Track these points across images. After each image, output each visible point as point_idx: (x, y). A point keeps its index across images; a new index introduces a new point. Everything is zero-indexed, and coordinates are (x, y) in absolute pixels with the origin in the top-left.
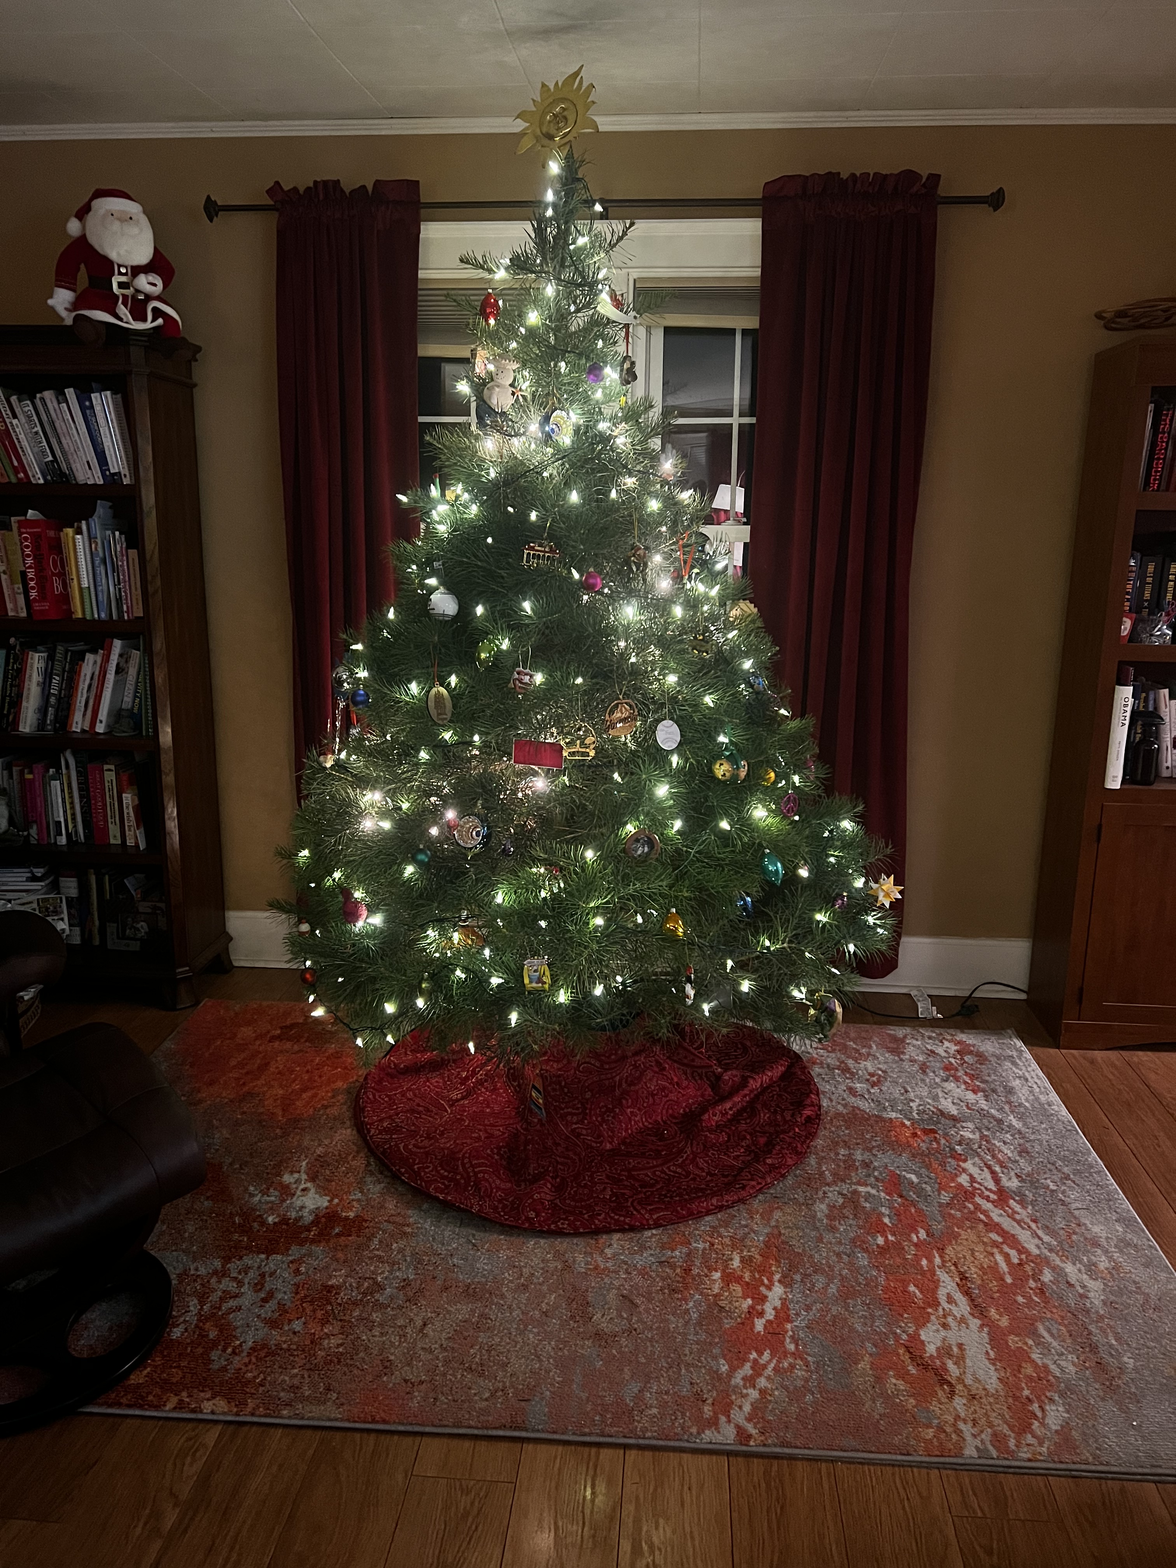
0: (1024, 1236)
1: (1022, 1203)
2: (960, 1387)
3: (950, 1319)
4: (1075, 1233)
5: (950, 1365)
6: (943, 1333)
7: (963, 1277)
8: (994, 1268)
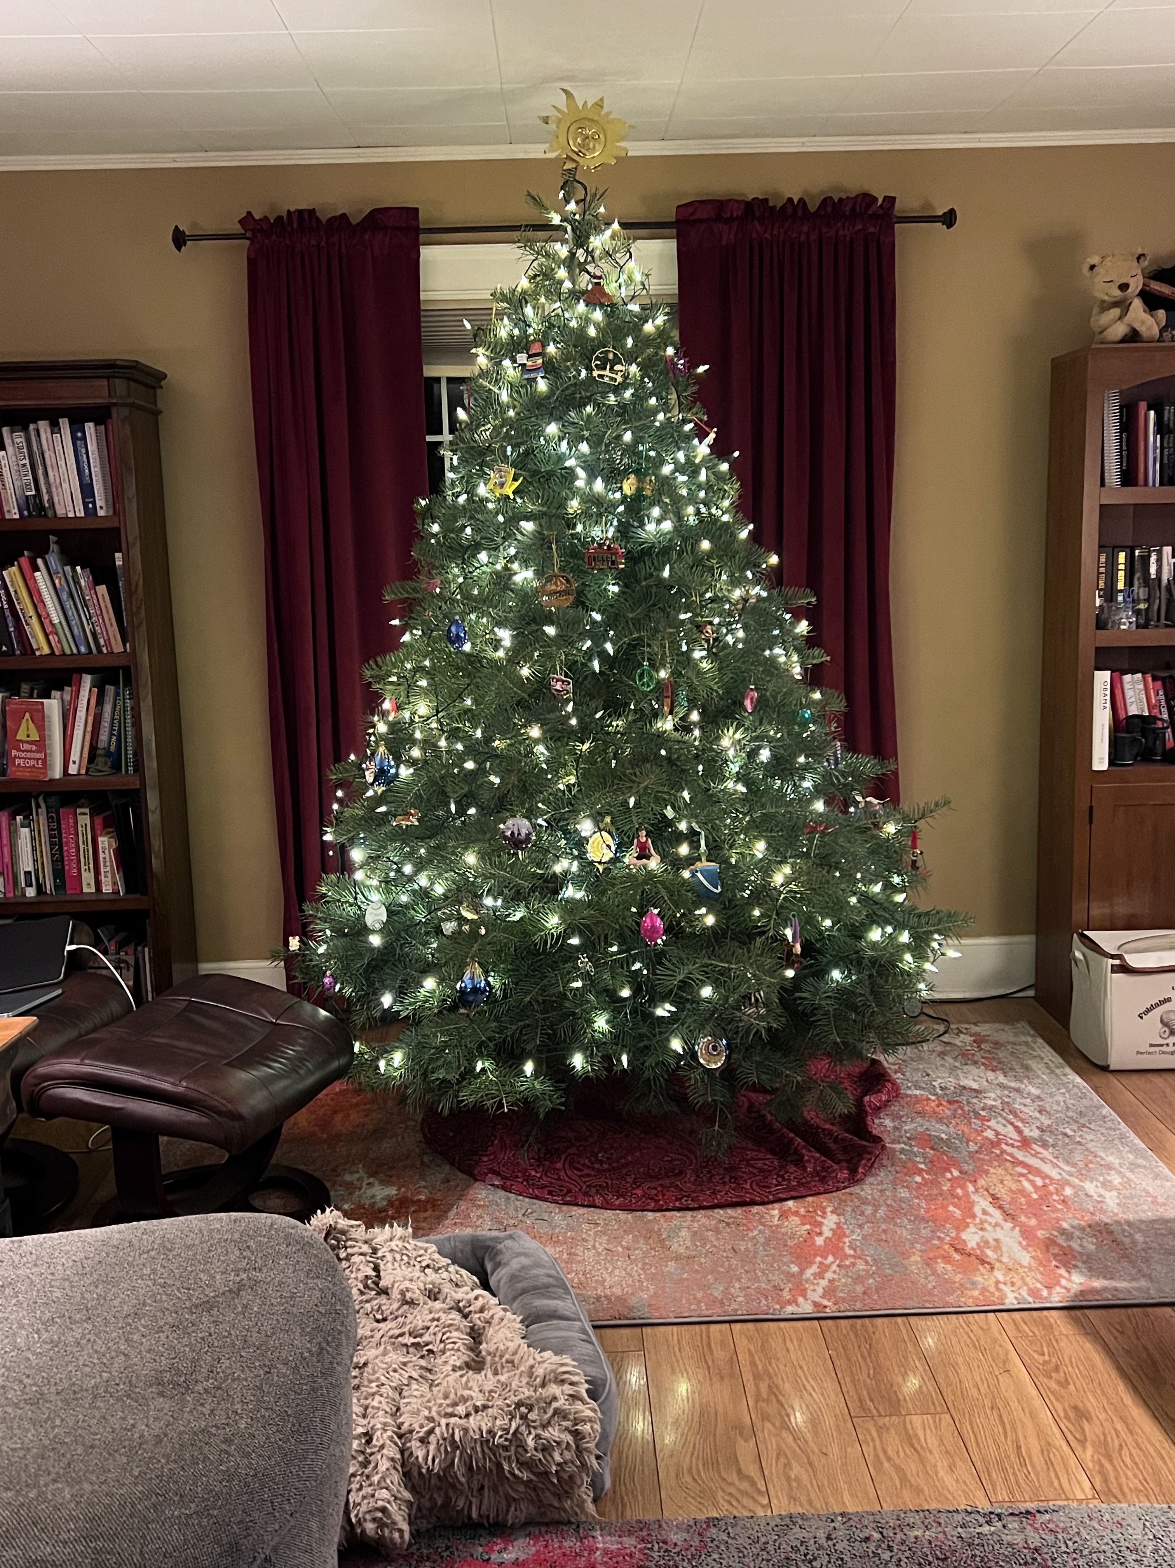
0: (1047, 1169)
1: (1045, 1145)
2: (997, 1265)
3: (986, 1226)
4: (1091, 1162)
5: (989, 1252)
6: (981, 1233)
7: (994, 1197)
8: (1022, 1192)
